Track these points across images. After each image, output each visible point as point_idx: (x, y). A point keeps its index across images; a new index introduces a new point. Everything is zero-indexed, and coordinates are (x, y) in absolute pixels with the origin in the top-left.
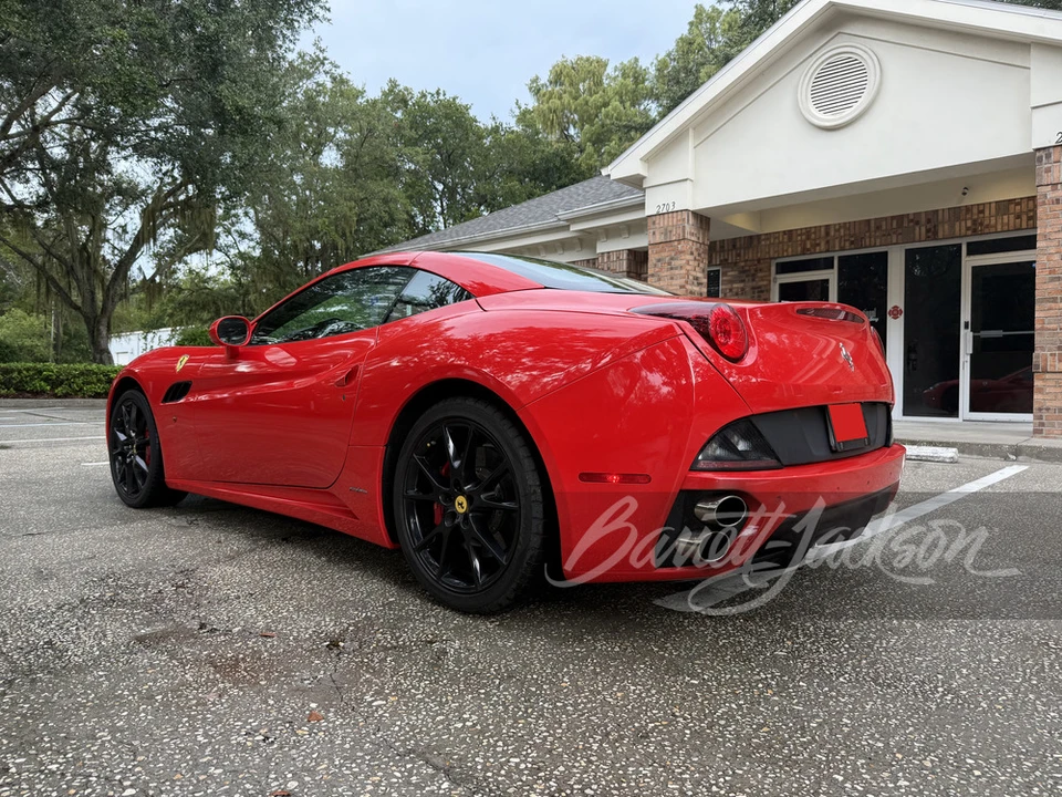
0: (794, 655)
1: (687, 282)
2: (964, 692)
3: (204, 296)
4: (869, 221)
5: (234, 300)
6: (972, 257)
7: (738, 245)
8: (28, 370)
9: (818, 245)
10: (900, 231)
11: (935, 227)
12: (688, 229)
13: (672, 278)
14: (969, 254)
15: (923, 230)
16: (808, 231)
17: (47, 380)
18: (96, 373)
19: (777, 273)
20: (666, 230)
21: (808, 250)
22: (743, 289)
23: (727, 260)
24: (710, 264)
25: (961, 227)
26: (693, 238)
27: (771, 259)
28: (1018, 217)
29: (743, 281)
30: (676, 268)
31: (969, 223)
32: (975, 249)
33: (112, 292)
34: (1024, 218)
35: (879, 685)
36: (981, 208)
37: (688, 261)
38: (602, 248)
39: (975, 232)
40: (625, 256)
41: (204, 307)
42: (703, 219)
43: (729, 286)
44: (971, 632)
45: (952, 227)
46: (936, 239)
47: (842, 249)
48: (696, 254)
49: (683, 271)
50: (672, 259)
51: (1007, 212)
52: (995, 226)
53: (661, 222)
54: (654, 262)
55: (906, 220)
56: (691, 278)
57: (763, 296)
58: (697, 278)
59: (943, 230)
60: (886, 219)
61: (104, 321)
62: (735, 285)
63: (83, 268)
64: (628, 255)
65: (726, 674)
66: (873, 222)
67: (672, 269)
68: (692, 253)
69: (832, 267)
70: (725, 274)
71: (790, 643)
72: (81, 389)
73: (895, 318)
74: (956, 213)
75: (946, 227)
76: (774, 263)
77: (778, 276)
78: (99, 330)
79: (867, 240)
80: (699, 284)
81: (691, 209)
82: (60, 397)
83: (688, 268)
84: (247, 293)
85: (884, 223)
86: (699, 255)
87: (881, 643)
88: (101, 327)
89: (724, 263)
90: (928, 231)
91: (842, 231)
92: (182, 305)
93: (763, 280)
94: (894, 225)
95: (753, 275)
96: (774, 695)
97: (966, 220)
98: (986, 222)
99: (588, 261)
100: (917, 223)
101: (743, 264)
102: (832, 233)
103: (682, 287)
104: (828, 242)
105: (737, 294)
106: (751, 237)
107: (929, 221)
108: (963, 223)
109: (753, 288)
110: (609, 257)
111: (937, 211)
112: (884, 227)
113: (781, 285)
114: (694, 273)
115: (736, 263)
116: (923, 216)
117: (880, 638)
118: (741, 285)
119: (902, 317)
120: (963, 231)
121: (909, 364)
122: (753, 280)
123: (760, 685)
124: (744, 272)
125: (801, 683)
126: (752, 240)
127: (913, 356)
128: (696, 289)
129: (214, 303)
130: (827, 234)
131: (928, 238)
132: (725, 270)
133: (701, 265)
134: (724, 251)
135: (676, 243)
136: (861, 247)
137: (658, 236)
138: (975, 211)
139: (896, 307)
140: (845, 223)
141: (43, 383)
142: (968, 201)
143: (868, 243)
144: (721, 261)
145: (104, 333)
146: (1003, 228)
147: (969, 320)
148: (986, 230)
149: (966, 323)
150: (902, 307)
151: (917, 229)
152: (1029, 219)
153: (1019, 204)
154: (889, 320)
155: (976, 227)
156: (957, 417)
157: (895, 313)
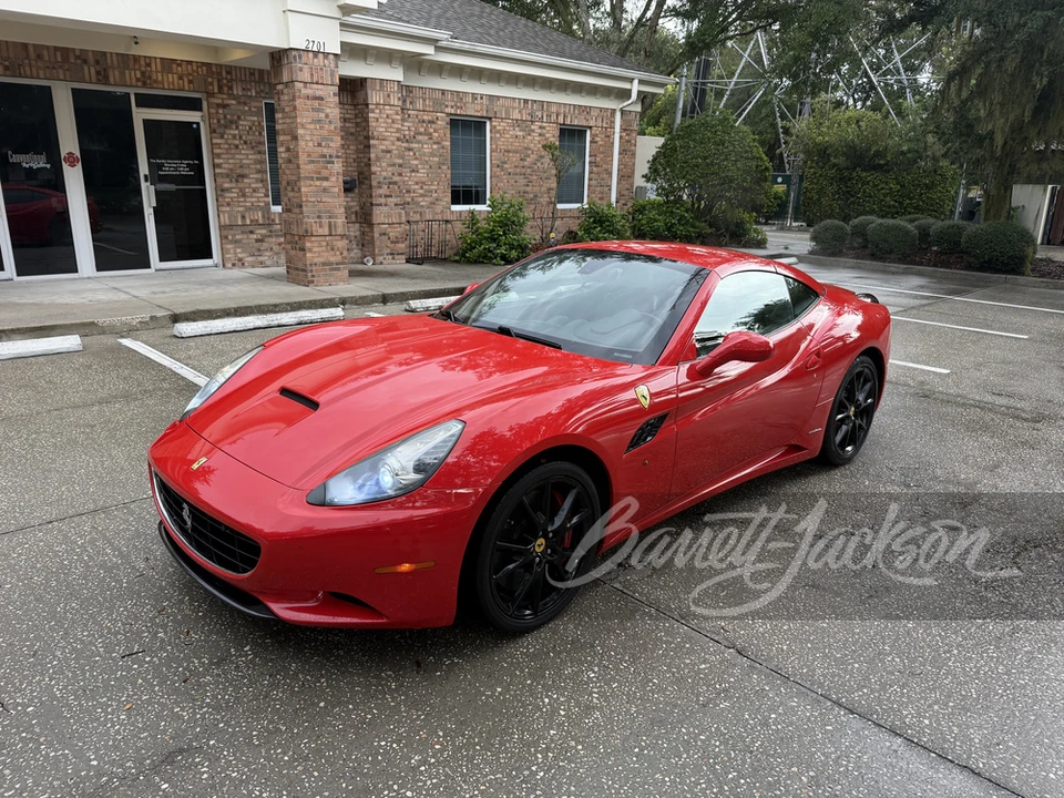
4: (25, 45)
6: (142, 110)
10: (66, 66)
11: (105, 70)
14: (138, 105)
15: (93, 70)
25: (132, 75)
28: (181, 78)
31: (138, 75)
32: (143, 101)
34: (186, 80)
36: (148, 61)
39: (145, 85)
45: (122, 74)
46: (107, 83)
51: (171, 71)
52: (162, 82)
55: (71, 55)
59: (114, 75)
60: (48, 47)
66: (31, 49)
73: (73, 166)
74: (127, 61)
75: (117, 73)
79: (28, 69)
90: (98, 73)
94: (59, 58)
97: (135, 70)
98: (154, 77)
100: (85, 61)
107: (97, 62)
108: (133, 73)
111: (105, 53)
112: (46, 58)
116: (91, 55)
120: (133, 82)
131: (99, 82)
136: (20, 76)
138: (142, 63)
139: (70, 153)
142: (138, 51)
143: (28, 73)
146: (169, 85)
147: (147, 173)
148: (155, 85)
149: (146, 176)
150: (78, 154)
151: (86, 68)
152: (190, 82)
153: (179, 65)
154: (65, 167)
155: (145, 80)
156: (149, 267)
157: (72, 160)
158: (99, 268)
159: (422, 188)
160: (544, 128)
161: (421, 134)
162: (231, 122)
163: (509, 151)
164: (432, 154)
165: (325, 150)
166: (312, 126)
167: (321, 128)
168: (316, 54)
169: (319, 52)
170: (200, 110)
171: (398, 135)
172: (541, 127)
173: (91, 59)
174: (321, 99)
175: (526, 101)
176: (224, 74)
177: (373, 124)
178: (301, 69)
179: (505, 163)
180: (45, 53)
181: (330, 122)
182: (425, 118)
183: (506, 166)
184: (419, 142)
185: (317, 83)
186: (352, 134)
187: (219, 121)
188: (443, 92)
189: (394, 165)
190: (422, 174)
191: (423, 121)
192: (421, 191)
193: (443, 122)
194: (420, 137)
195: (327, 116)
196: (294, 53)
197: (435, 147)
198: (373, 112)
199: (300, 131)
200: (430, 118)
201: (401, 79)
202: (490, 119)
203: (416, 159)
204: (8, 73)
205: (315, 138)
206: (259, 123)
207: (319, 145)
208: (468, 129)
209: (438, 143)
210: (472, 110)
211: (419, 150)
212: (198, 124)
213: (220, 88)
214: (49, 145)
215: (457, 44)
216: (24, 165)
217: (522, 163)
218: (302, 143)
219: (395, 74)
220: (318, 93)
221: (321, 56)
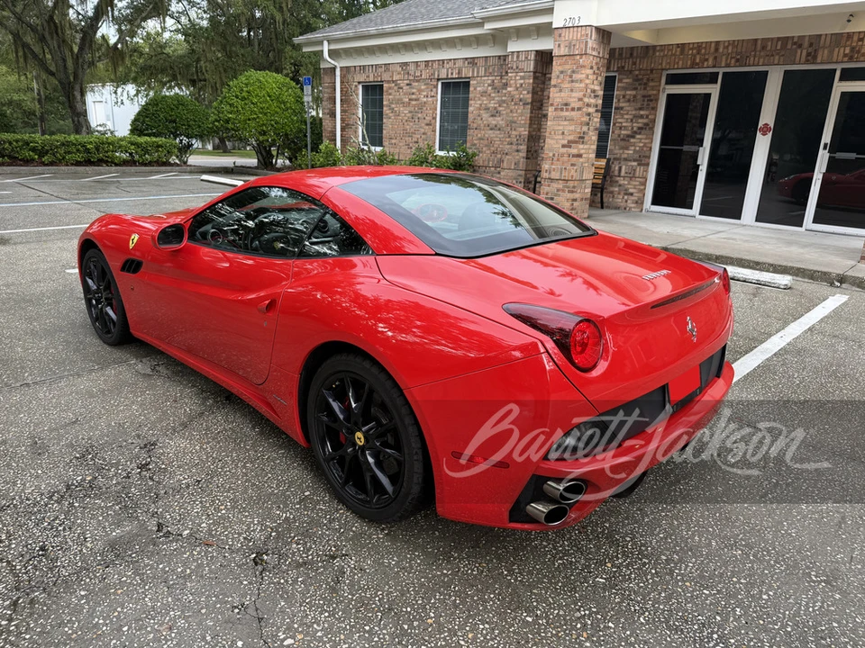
0: (611, 584)
1: (585, 96)
2: (732, 641)
3: (162, 61)
4: (756, 40)
5: (188, 66)
6: (844, 83)
7: (635, 54)
8: (17, 141)
9: (707, 60)
10: (783, 53)
11: (815, 51)
12: (590, 45)
13: (572, 90)
14: (841, 79)
15: (804, 52)
16: (699, 46)
17: (34, 150)
18: (74, 144)
19: (667, 83)
20: (570, 43)
21: (697, 64)
22: (635, 96)
23: (623, 67)
24: (608, 70)
25: (839, 53)
26: (594, 53)
27: (663, 70)
29: (635, 89)
30: (577, 81)
31: (847, 51)
32: (848, 75)
33: (81, 61)
35: (669, 628)
36: (861, 36)
37: (588, 76)
38: (513, 47)
39: (851, 59)
40: (533, 56)
41: (163, 71)
42: (604, 34)
43: (623, 93)
44: (753, 556)
45: (831, 52)
46: (814, 63)
47: (728, 66)
48: (595, 67)
49: (582, 85)
50: (573, 72)
53: (567, 35)
54: (558, 73)
55: (790, 42)
56: (589, 91)
57: (652, 104)
58: (594, 91)
59: (823, 55)
60: (772, 39)
61: (77, 87)
62: (628, 92)
63: (52, 38)
64: (536, 56)
65: (555, 610)
66: (759, 42)
67: (572, 81)
68: (592, 68)
69: (716, 82)
70: (620, 81)
71: (609, 565)
72: (64, 158)
73: (764, 135)
74: (838, 39)
75: (826, 52)
76: (665, 73)
77: (668, 87)
78: (74, 95)
79: (752, 59)
80: (596, 96)
81: (595, 25)
82: (47, 165)
83: (587, 81)
84: (198, 60)
85: (770, 44)
86: (598, 69)
87: (680, 570)
88: (75, 93)
89: (621, 70)
90: (809, 54)
91: (730, 48)
92: (144, 69)
93: (653, 90)
94: (779, 47)
95: (645, 84)
96: (588, 639)
97: (845, 47)
99: (499, 57)
100: (800, 46)
101: (637, 73)
102: (721, 50)
103: (580, 100)
104: (715, 58)
105: (629, 101)
106: (647, 47)
107: (811, 45)
108: (842, 49)
109: (644, 96)
110: (518, 57)
111: (821, 35)
112: (769, 48)
113: (669, 96)
114: (592, 87)
115: (631, 72)
116: (807, 39)
117: (681, 561)
118: (634, 92)
119: (770, 135)
120: (840, 58)
121: (768, 175)
122: (645, 89)
123: (579, 626)
124: (637, 80)
125: (610, 624)
126: (647, 50)
127: (774, 169)
128: (593, 101)
129: (171, 68)
130: (717, 50)
131: (807, 62)
132: (621, 76)
133: (599, 78)
134: (622, 59)
135: (578, 57)
136: (745, 65)
137: (562, 49)
138: (855, 38)
139: (766, 124)
140: (734, 41)
141: (31, 153)
142: (851, 28)
143: (751, 62)
144: (618, 67)
145: (79, 97)
147: (829, 141)
149: (826, 144)
150: (772, 125)
151: (799, 51)
154: (759, 136)
155: (853, 54)
156: (801, 226)
158: (756, 221)
204: (737, 64)
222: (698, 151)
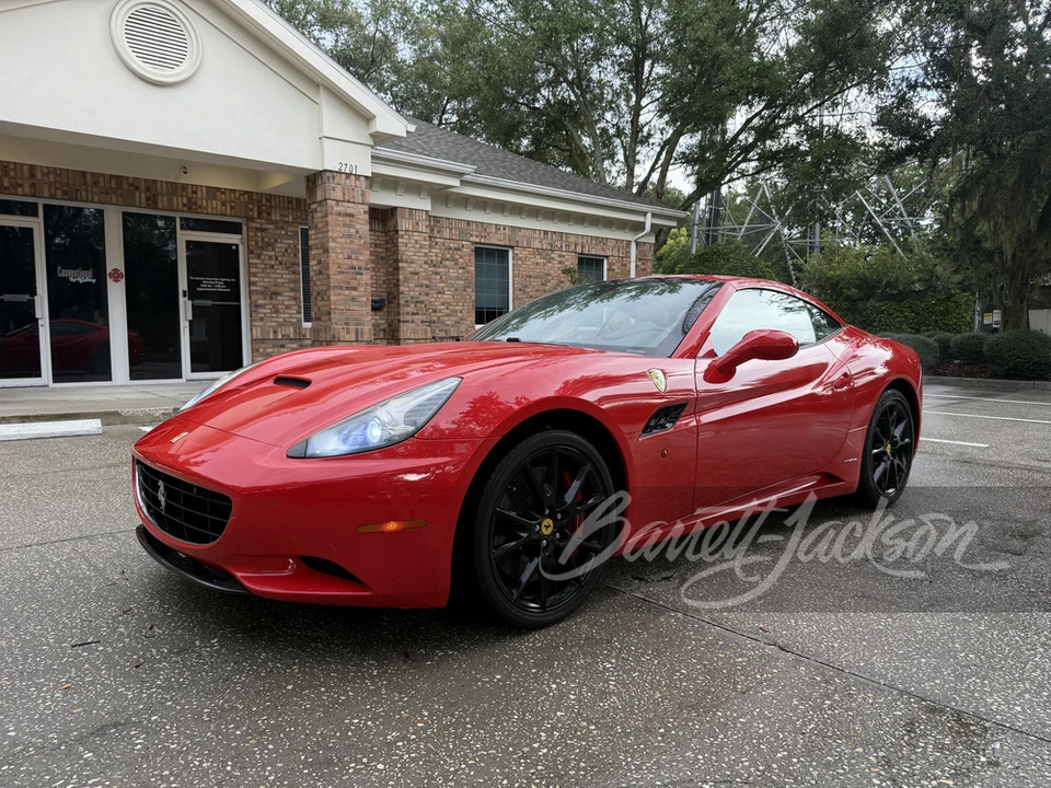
4: (84, 173)
6: (184, 232)
9: (20, 185)
10: (119, 192)
11: (154, 196)
14: (182, 228)
15: (143, 196)
16: (5, 166)
21: (6, 189)
25: (179, 201)
28: (224, 204)
31: (185, 201)
32: (189, 225)
34: (228, 206)
36: (195, 189)
39: (190, 210)
45: (170, 200)
46: (155, 207)
47: (52, 197)
51: (214, 198)
52: (206, 208)
55: (125, 182)
59: (162, 201)
60: (104, 175)
66: (89, 176)
69: (36, 215)
73: (117, 282)
74: (175, 189)
75: (165, 199)
79: (84, 194)
90: (148, 199)
91: (52, 176)
94: (114, 185)
97: (182, 196)
98: (199, 203)
100: (137, 188)
102: (39, 176)
104: (33, 185)
107: (148, 189)
108: (180, 199)
111: (156, 181)
112: (102, 184)
116: (142, 182)
120: (179, 206)
130: (32, 175)
131: (148, 206)
136: (77, 200)
138: (190, 190)
139: (116, 270)
140: (55, 168)
142: (184, 180)
143: (84, 197)
146: (213, 210)
147: (186, 289)
148: (200, 210)
149: (184, 292)
150: (123, 270)
151: (137, 194)
152: (232, 208)
153: (222, 193)
154: (110, 282)
155: (191, 205)
156: (181, 377)
157: (116, 276)
159: (447, 308)
160: (564, 256)
161: (447, 260)
162: (268, 244)
163: (530, 277)
164: (458, 278)
165: (355, 263)
166: (343, 240)
167: (352, 242)
168: (348, 175)
169: (351, 174)
170: (241, 234)
171: (425, 259)
172: (560, 256)
173: (143, 186)
174: (353, 216)
175: (546, 232)
176: (264, 201)
177: (402, 248)
178: (334, 189)
179: (527, 287)
180: (101, 180)
181: (360, 237)
182: (452, 245)
183: (528, 290)
184: (445, 267)
185: (349, 202)
186: (382, 258)
187: (257, 243)
188: (469, 223)
189: (421, 286)
190: (448, 296)
191: (450, 248)
192: (447, 311)
193: (468, 250)
194: (447, 263)
195: (357, 232)
196: (328, 174)
197: (460, 271)
198: (402, 238)
199: (331, 244)
200: (456, 246)
201: (429, 209)
202: (512, 247)
203: (443, 282)
204: (66, 197)
205: (345, 251)
206: (295, 246)
207: (349, 258)
208: (491, 256)
209: (463, 268)
210: (495, 240)
211: (446, 274)
212: (237, 245)
213: (260, 213)
214: (97, 262)
215: (481, 179)
216: (72, 279)
217: (542, 288)
218: (332, 255)
219: (424, 204)
220: (350, 211)
221: (353, 177)
222: (33, 301)
